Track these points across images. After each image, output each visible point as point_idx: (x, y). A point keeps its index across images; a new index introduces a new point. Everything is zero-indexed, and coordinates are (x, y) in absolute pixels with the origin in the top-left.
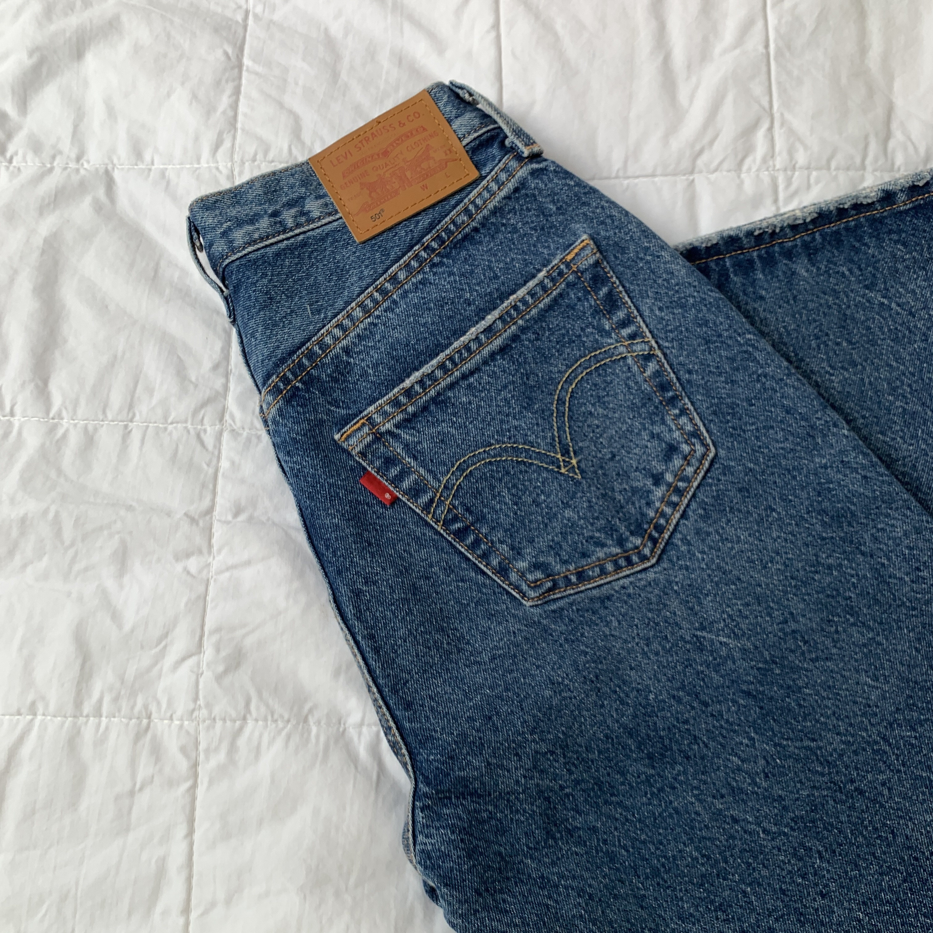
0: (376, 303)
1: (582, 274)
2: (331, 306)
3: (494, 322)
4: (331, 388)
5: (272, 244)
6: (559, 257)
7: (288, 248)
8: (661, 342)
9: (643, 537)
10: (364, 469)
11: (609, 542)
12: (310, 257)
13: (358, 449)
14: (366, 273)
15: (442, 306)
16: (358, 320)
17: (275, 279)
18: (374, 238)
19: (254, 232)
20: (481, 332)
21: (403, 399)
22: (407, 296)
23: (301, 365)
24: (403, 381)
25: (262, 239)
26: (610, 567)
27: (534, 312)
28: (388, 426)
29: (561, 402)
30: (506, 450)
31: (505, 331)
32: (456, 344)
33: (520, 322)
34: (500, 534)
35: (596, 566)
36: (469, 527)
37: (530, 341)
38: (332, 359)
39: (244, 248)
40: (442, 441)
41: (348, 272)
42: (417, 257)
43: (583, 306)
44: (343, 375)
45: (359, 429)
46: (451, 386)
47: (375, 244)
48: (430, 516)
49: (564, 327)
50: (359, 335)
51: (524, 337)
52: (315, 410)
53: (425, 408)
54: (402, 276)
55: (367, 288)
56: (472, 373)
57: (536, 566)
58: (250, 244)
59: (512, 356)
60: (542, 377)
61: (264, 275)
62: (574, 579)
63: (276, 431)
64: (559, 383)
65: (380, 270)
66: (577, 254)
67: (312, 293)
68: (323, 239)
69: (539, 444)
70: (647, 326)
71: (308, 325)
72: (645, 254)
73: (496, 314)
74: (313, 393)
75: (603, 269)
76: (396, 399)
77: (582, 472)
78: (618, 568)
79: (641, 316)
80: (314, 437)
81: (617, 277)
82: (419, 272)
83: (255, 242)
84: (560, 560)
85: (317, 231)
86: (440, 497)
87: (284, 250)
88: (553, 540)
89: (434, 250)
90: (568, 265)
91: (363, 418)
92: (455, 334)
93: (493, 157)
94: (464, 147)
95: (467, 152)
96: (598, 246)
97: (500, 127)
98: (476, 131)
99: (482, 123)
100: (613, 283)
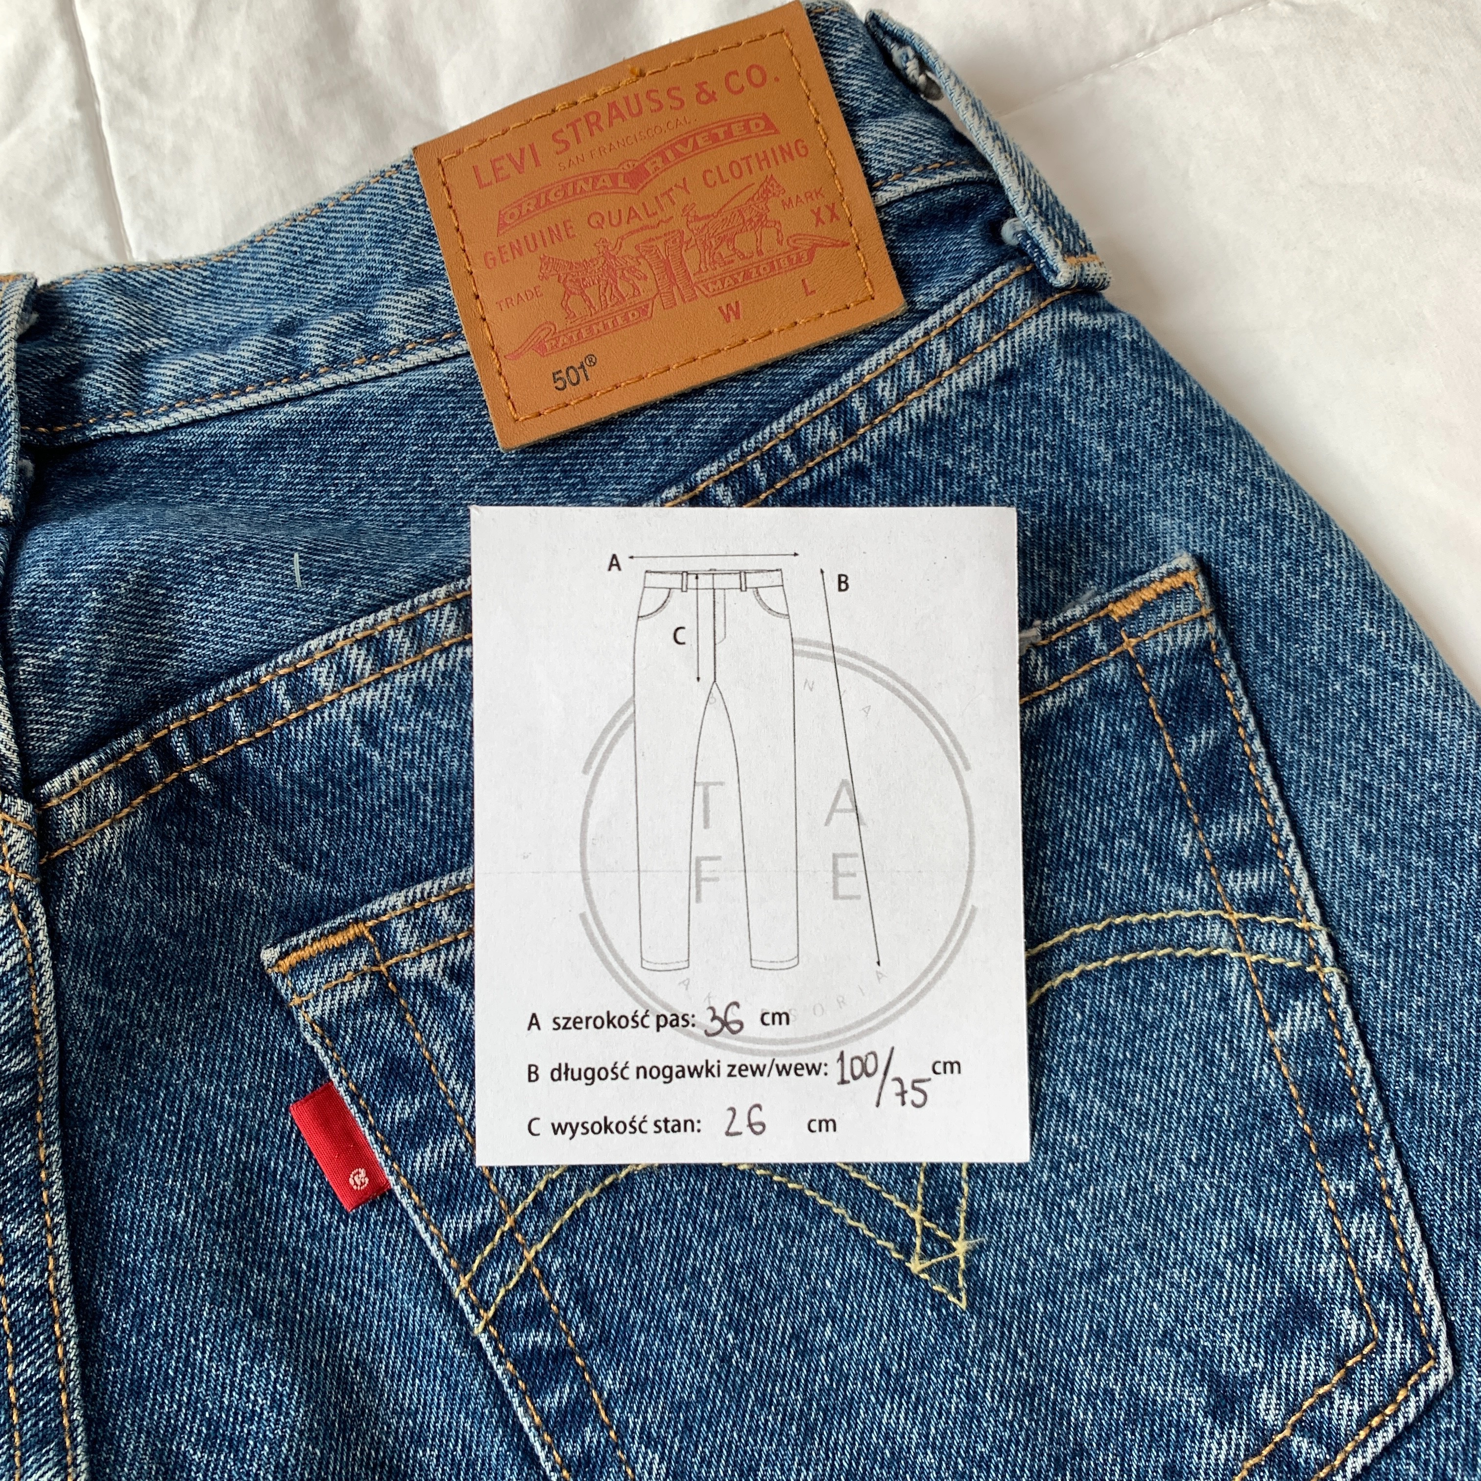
1: (1148, 668)
2: (371, 574)
4: (297, 808)
6: (1090, 599)
8: (1346, 943)
10: (320, 1072)
13: (315, 1011)
16: (437, 641)
28: (427, 965)
34: (656, 1411)
36: (573, 1354)
38: (317, 733)
45: (341, 950)
48: (464, 1281)
50: (420, 687)
52: (230, 863)
66: (1146, 607)
70: (1313, 882)
72: (1358, 658)
74: (237, 811)
75: (1217, 671)
77: (980, 1291)
79: (1300, 847)
80: (202, 943)
86: (512, 1231)
90: (1111, 632)
91: (366, 919)
93: (960, 261)
94: (879, 208)
95: (884, 225)
96: (1216, 597)
97: (994, 180)
98: (924, 173)
99: (946, 155)
100: (1236, 723)
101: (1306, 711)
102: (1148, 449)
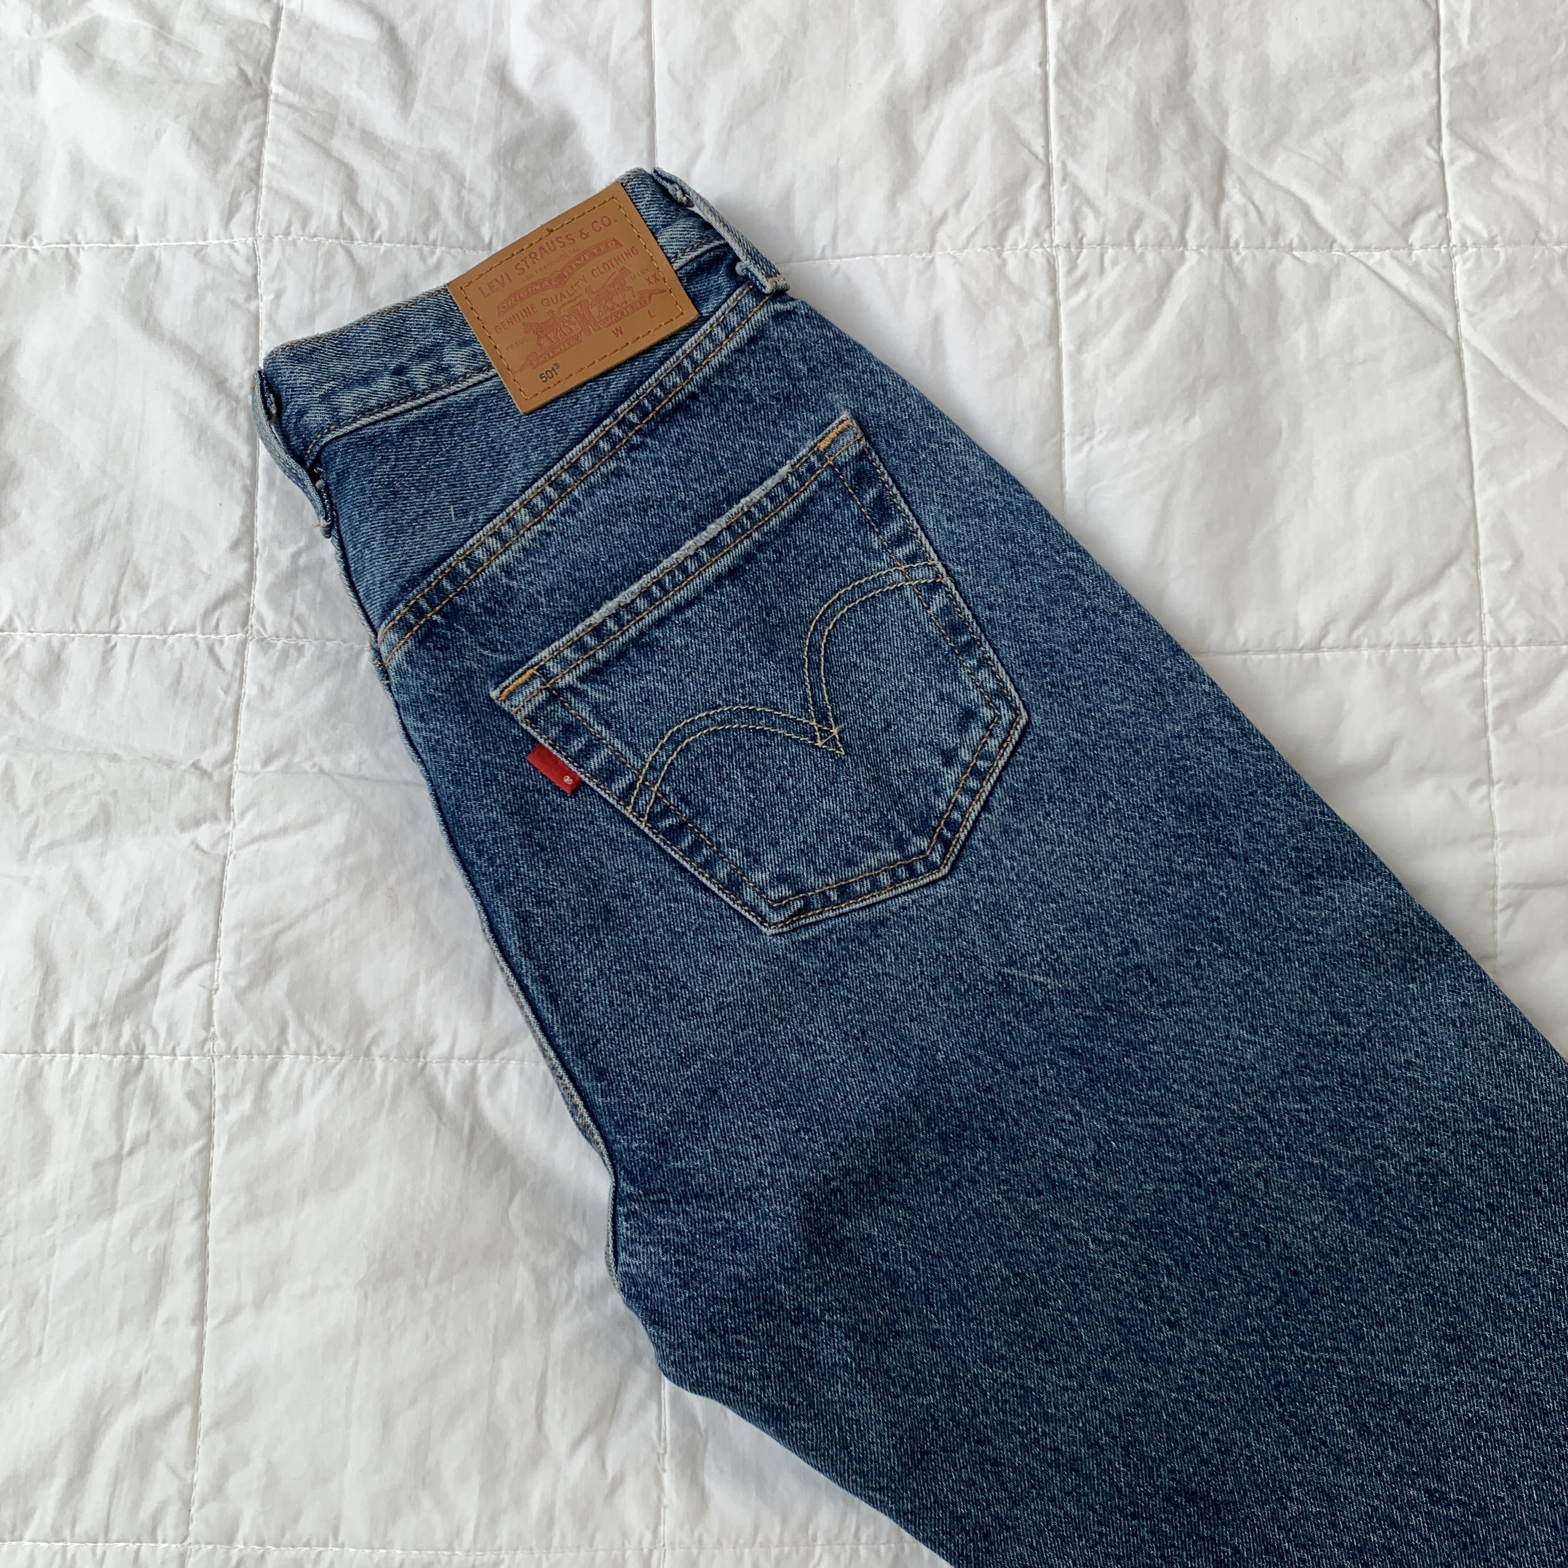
0: (549, 502)
1: (841, 469)
2: (482, 505)
3: (720, 533)
4: (484, 623)
5: (397, 415)
6: (809, 444)
7: (419, 420)
8: (950, 565)
9: (931, 838)
10: (534, 740)
11: (885, 844)
12: (451, 434)
13: (525, 713)
14: (533, 458)
15: (645, 511)
16: (523, 526)
17: (401, 465)
18: (545, 406)
19: (369, 396)
20: (702, 547)
21: (590, 641)
22: (594, 494)
23: (440, 589)
24: (590, 614)
25: (381, 407)
26: (885, 879)
27: (775, 521)
28: (569, 679)
29: (814, 648)
30: (738, 714)
31: (736, 546)
32: (666, 563)
33: (756, 535)
34: (730, 834)
35: (866, 878)
36: (686, 823)
37: (769, 561)
38: (485, 581)
39: (355, 420)
41: (507, 455)
42: (608, 435)
43: (843, 515)
44: (501, 604)
45: (526, 683)
46: (660, 623)
47: (547, 415)
48: (630, 808)
49: (817, 545)
50: (524, 549)
51: (761, 556)
52: (461, 656)
53: (622, 654)
54: (586, 463)
55: (535, 480)
56: (689, 604)
57: (781, 879)
58: (363, 414)
59: (746, 582)
60: (788, 612)
61: (385, 460)
62: (834, 896)
63: (402, 685)
64: (811, 622)
65: (554, 454)
66: (833, 441)
67: (454, 486)
68: (470, 407)
69: (785, 707)
70: (931, 544)
71: (449, 532)
72: (929, 441)
73: (722, 522)
74: (458, 630)
75: (871, 462)
76: (579, 640)
77: (846, 746)
78: (896, 881)
79: (922, 529)
80: (460, 695)
81: (890, 474)
82: (611, 458)
83: (371, 411)
84: (815, 870)
85: (462, 395)
86: (643, 781)
87: (414, 423)
88: (805, 842)
89: (632, 426)
90: (821, 457)
91: (532, 667)
92: (663, 549)
93: (719, 289)
94: (676, 272)
95: (680, 279)
96: (863, 428)
97: (727, 245)
98: (693, 249)
99: (702, 238)
100: (884, 483)
101: (913, 470)
102: (822, 363)
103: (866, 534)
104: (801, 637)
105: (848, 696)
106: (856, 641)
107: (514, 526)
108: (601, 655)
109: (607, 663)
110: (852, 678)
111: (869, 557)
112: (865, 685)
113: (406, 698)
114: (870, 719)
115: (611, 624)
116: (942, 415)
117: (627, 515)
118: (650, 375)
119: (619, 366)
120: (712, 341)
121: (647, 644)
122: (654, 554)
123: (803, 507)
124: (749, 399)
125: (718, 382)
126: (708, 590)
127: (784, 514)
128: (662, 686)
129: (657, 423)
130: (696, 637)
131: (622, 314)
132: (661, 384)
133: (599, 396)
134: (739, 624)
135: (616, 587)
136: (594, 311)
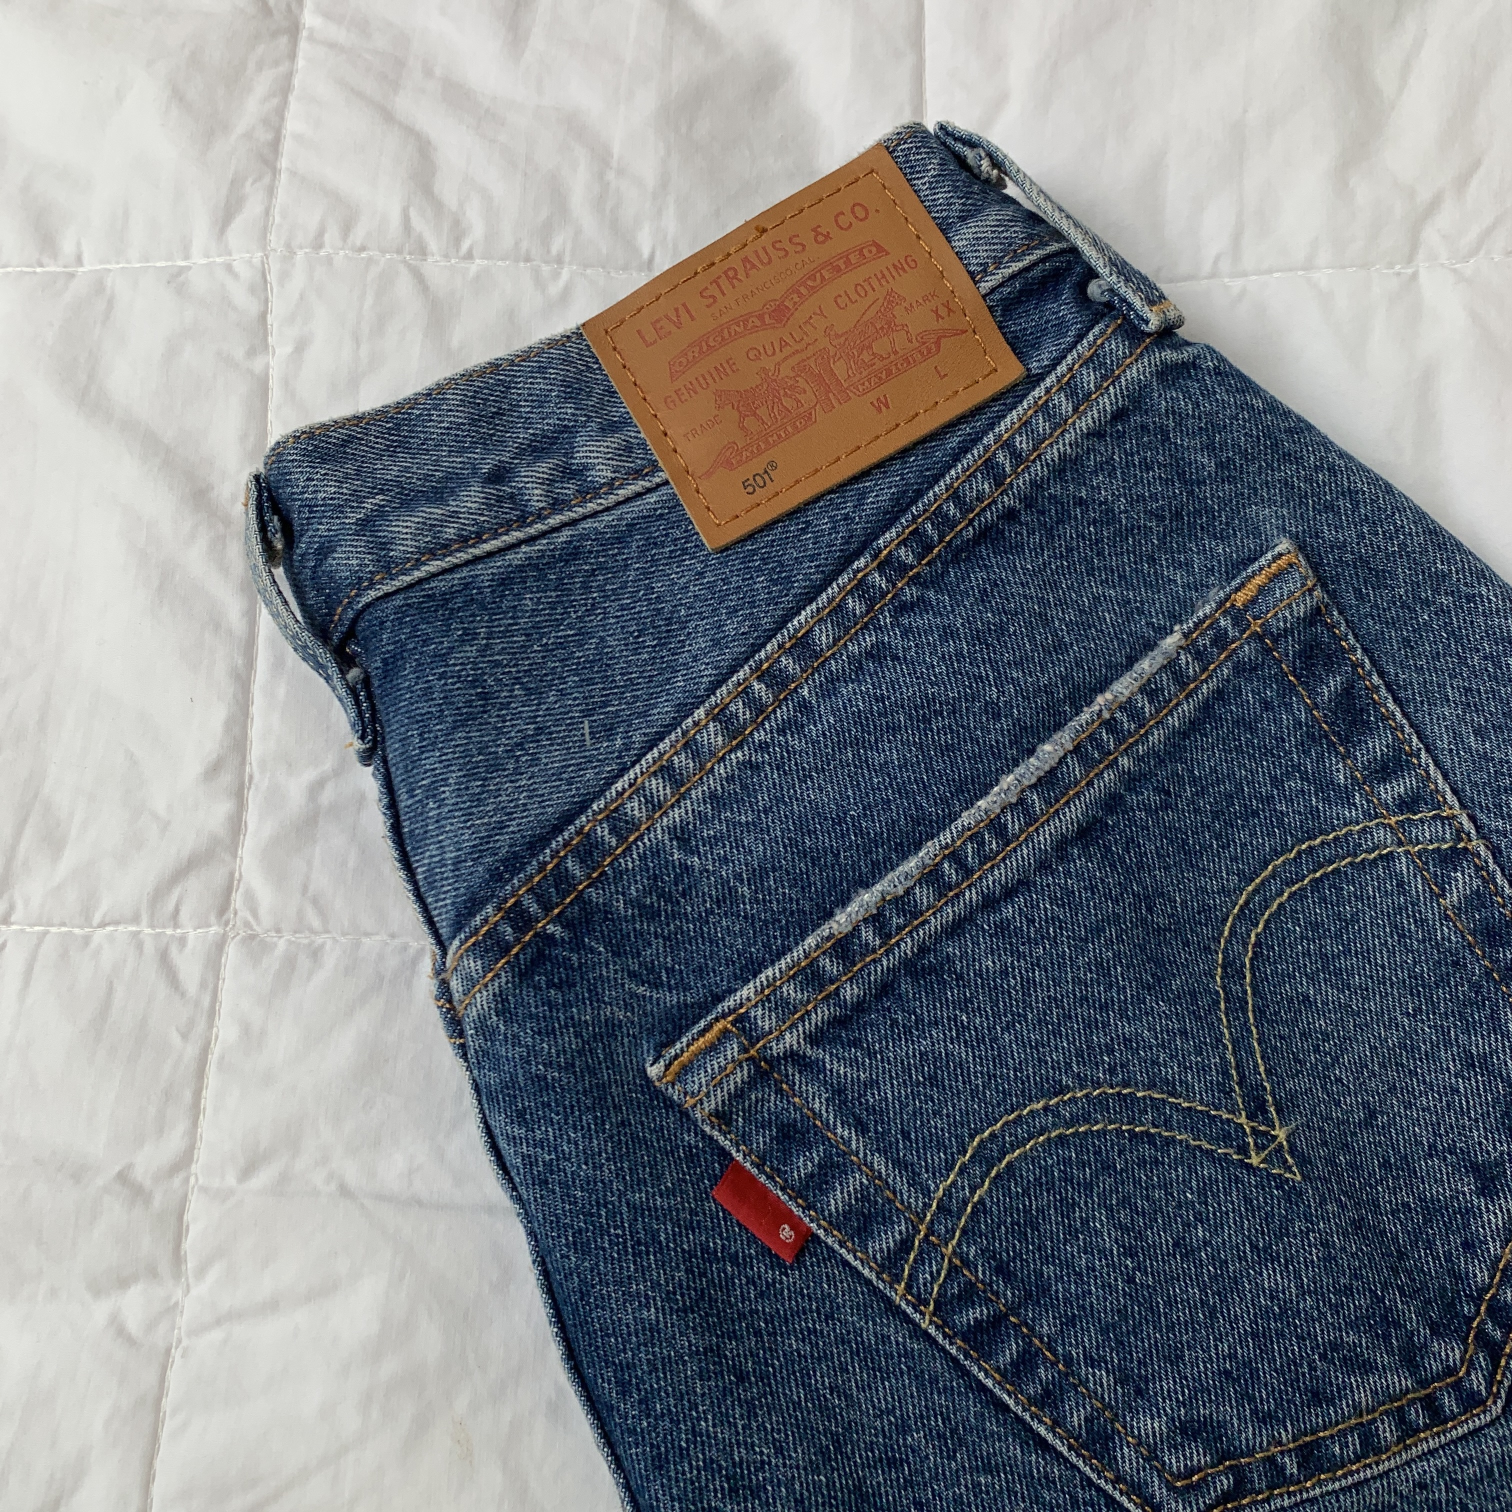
0: (758, 708)
1: (1275, 640)
2: (640, 715)
3: (1062, 760)
4: (640, 934)
5: (490, 555)
6: (1216, 594)
7: (531, 564)
8: (1482, 817)
9: (1465, 1341)
10: (724, 1154)
11: (1382, 1359)
12: (586, 587)
13: (709, 1106)
14: (730, 628)
15: (927, 721)
16: (712, 754)
17: (498, 644)
18: (751, 536)
19: (443, 522)
20: (1032, 787)
21: (829, 966)
22: (835, 692)
23: (561, 878)
24: (830, 915)
25: (464, 541)
26: (1387, 1431)
27: (1156, 737)
28: (790, 1039)
29: (1232, 969)
30: (1102, 1103)
31: (1090, 784)
32: (967, 818)
33: (1125, 762)
34: (1091, 1338)
35: (1352, 1429)
36: (1006, 1316)
37: (1148, 810)
38: (643, 858)
39: (418, 564)
40: (932, 1080)
41: (684, 624)
42: (861, 587)
43: (1277, 722)
44: (669, 899)
45: (712, 1048)
46: (955, 929)
47: (754, 552)
48: (901, 1287)
49: (1231, 776)
50: (713, 796)
51: (1132, 799)
52: (596, 997)
53: (886, 988)
54: (823, 637)
55: (733, 670)
56: (1009, 893)
57: (1189, 1430)
58: (433, 554)
59: (1108, 849)
60: (1184, 902)
61: (469, 636)
62: (1291, 1467)
63: (486, 1053)
64: (1224, 920)
65: (766, 622)
66: (1261, 590)
67: (590, 681)
68: (621, 539)
69: (1188, 1087)
70: (1445, 776)
71: (580, 767)
72: (1436, 591)
73: (1064, 739)
74: (592, 950)
75: (1331, 627)
76: (811, 965)
77: (1303, 1161)
78: (1407, 1432)
79: (1428, 750)
80: (593, 1072)
81: (1365, 650)
82: (866, 626)
83: (446, 548)
84: (1255, 1412)
85: (607, 518)
86: (926, 1236)
87: (521, 568)
88: (1233, 1356)
89: (904, 568)
90: (1238, 618)
91: (724, 1016)
92: (961, 790)
93: (1061, 326)
94: (984, 297)
95: (990, 308)
96: (1315, 567)
97: (1074, 251)
98: (1016, 258)
99: (1030, 237)
100: (1355, 666)
101: (1406, 641)
102: (1244, 454)
103: (1320, 758)
104: (1207, 949)
105: (1297, 1060)
106: (1307, 954)
107: (696, 755)
108: (850, 992)
109: (860, 1007)
110: (1303, 1024)
111: (1327, 800)
112: (1326, 1037)
113: (492, 1078)
114: (1338, 1104)
115: (868, 935)
116: (1459, 545)
117: (895, 729)
118: (936, 479)
119: (880, 465)
120: (1048, 417)
121: (932, 969)
122: (945, 801)
123: (1206, 707)
124: (1109, 516)
125: (1055, 489)
126: (1043, 866)
127: (1173, 721)
128: (960, 1051)
129: (945, 564)
130: (1020, 956)
131: (889, 373)
132: (955, 496)
133: (846, 517)
134: (1100, 930)
135: (875, 864)
136: (839, 369)
